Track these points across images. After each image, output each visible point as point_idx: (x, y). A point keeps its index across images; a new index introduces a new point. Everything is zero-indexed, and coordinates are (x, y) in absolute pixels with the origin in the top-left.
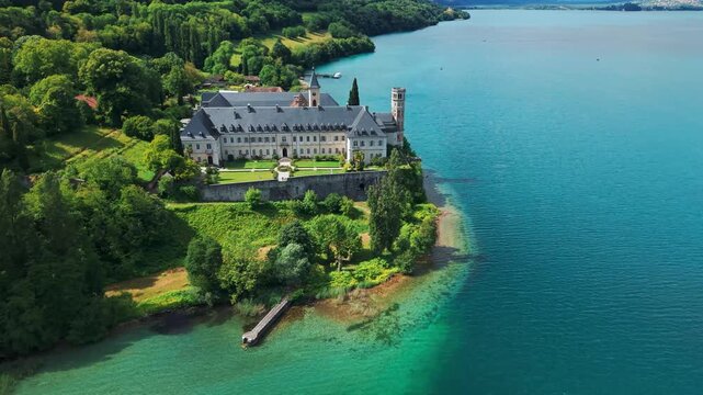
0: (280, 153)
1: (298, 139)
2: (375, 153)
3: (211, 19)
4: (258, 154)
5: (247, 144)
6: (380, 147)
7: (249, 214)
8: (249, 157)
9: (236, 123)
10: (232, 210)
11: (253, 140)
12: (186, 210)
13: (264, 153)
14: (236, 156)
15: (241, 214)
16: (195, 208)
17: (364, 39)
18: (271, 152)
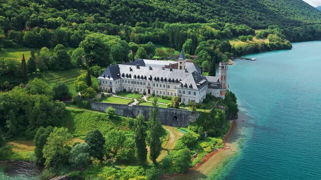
0: (147, 92)
1: (156, 85)
2: (191, 99)
3: (200, 30)
4: (137, 90)
5: (132, 85)
6: (194, 96)
7: (106, 120)
8: (133, 91)
9: (129, 73)
10: (99, 117)
11: (135, 83)
12: (77, 112)
13: (140, 90)
14: (127, 90)
15: (103, 120)
16: (82, 112)
17: (286, 42)
18: (143, 90)
